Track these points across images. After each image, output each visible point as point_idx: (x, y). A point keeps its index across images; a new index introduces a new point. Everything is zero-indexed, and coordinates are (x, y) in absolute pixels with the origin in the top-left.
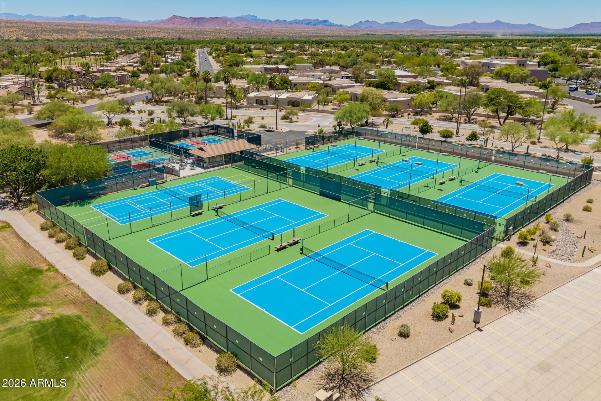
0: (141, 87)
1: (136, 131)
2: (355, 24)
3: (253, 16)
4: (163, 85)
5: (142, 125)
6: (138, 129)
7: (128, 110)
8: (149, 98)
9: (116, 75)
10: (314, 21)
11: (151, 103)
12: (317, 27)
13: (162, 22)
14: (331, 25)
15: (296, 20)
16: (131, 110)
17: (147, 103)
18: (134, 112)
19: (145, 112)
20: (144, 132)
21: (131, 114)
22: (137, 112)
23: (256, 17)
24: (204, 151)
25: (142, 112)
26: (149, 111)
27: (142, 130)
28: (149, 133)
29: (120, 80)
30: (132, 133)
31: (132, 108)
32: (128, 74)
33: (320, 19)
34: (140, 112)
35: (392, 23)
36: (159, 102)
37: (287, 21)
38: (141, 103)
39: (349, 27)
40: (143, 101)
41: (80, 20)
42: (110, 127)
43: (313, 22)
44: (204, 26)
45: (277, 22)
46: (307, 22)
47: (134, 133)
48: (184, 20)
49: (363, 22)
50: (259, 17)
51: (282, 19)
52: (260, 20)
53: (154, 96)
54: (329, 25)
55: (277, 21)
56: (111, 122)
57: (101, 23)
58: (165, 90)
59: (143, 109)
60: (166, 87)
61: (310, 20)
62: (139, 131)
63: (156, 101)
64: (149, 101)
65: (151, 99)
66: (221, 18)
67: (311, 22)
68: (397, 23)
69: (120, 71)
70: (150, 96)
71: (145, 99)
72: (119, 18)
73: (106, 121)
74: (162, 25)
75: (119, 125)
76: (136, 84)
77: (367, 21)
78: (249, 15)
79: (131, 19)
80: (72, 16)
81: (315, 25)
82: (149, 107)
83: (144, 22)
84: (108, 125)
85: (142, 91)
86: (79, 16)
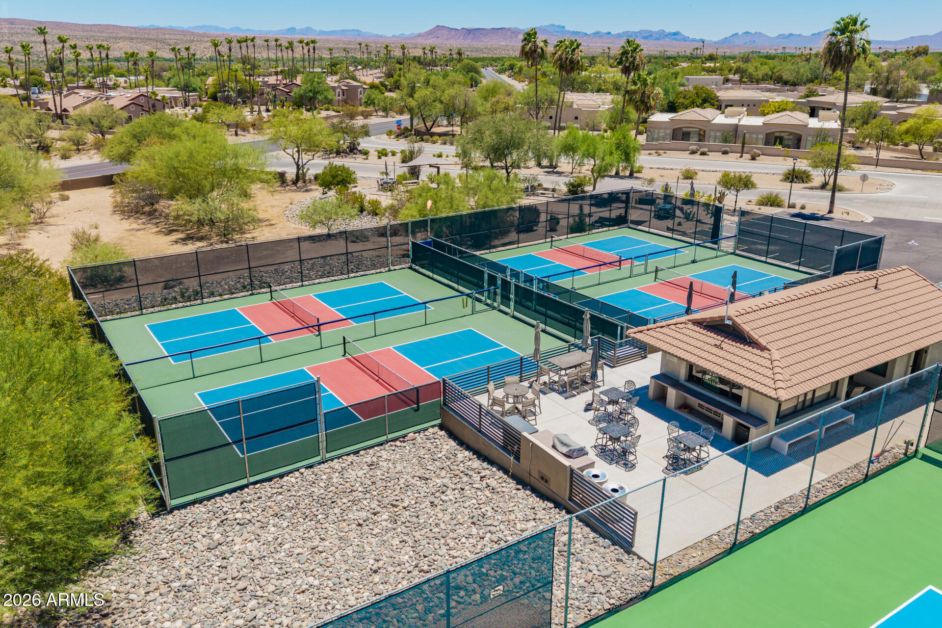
0: (385, 110)
1: (366, 204)
2: (726, 38)
3: (559, 26)
4: (438, 94)
5: (386, 186)
6: (374, 197)
7: (353, 149)
8: (402, 127)
9: (339, 87)
10: (656, 33)
11: (406, 137)
12: (661, 42)
13: (419, 35)
14: (685, 39)
15: (627, 32)
16: (359, 148)
17: (398, 136)
18: (366, 153)
19: (394, 154)
20: (394, 211)
21: (360, 158)
22: (373, 155)
23: (564, 27)
24: (763, 348)
25: (386, 155)
26: (402, 152)
27: (386, 200)
28: (409, 214)
29: (345, 97)
30: (355, 211)
31: (364, 143)
32: (361, 86)
33: (667, 30)
34: (382, 154)
35: (791, 35)
36: (425, 135)
37: (613, 33)
38: (385, 136)
39: (715, 43)
40: (389, 133)
41: (303, 34)
42: (299, 189)
43: (654, 35)
44: (482, 41)
45: (597, 35)
46: (645, 35)
47: (362, 210)
48: (453, 32)
49: (740, 34)
50: (567, 28)
51: (604, 31)
52: (569, 32)
53: (415, 122)
54: (680, 40)
55: (597, 33)
56: (304, 175)
57: (332, 37)
58: (442, 106)
59: (389, 148)
60: (445, 98)
61: (650, 31)
62: (375, 204)
63: (418, 133)
64: (403, 133)
65: (406, 128)
66: (509, 29)
67: (651, 35)
68: (800, 35)
69: (347, 81)
70: (406, 124)
71: (395, 129)
72: (358, 31)
73: (291, 172)
74: (420, 40)
75: (321, 185)
76: (376, 102)
77: (747, 33)
78: (553, 25)
79: (375, 33)
80: (294, 28)
81: (657, 39)
82: (403, 145)
83: (393, 36)
84: (295, 183)
85: (387, 117)
86: (302, 30)
